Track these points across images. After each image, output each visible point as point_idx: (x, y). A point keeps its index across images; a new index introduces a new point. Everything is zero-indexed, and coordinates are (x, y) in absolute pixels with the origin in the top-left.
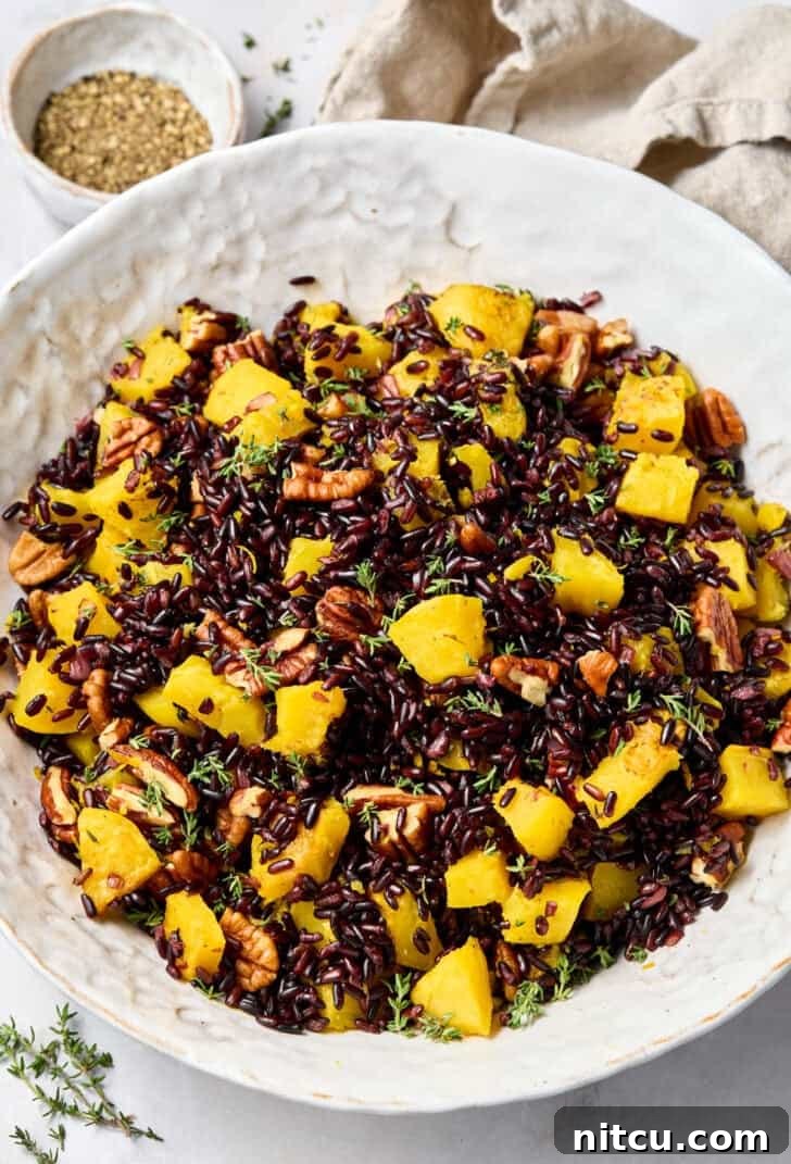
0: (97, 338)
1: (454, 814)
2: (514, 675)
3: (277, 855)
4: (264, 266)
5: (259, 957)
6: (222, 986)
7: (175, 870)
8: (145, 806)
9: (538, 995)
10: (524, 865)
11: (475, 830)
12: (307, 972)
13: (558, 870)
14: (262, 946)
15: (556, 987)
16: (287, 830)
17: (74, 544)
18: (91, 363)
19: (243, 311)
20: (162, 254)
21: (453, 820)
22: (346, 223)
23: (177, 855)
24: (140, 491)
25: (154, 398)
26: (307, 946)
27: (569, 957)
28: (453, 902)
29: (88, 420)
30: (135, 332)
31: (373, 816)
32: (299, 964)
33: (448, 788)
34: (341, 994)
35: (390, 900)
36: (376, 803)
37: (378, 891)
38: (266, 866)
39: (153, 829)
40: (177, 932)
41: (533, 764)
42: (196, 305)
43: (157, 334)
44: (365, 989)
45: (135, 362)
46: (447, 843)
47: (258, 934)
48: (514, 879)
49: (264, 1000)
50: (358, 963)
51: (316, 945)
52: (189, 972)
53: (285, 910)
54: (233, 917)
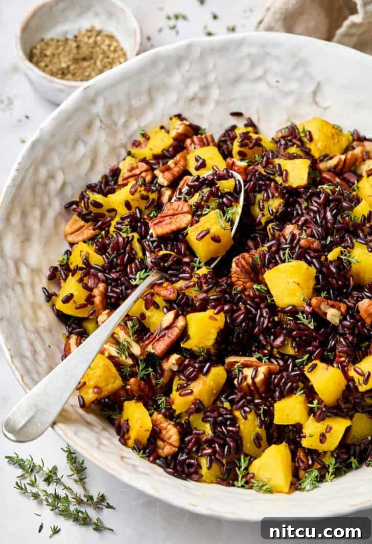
0: (126, 125)
1: (283, 375)
2: (323, 307)
3: (186, 387)
4: (217, 103)
5: (169, 439)
6: (147, 451)
7: (131, 389)
8: (118, 353)
9: (317, 477)
10: (318, 404)
11: (293, 383)
12: (194, 449)
13: (335, 411)
14: (171, 433)
15: (327, 474)
16: (193, 375)
17: (100, 223)
18: (122, 138)
19: (203, 125)
20: (165, 88)
21: (282, 377)
22: (262, 87)
23: (132, 380)
24: (137, 195)
25: (152, 158)
26: (196, 436)
27: (336, 458)
28: (277, 421)
29: (116, 167)
30: (146, 126)
31: (239, 371)
32: (190, 444)
33: (281, 363)
34: (211, 462)
35: (243, 414)
36: (242, 364)
37: (237, 410)
38: (178, 393)
39: (121, 367)
40: (127, 421)
41: (328, 355)
42: (179, 116)
43: (158, 129)
44: (224, 461)
45: (144, 141)
46: (277, 389)
47: (170, 427)
48: (311, 411)
49: (169, 462)
50: (222, 447)
51: (201, 436)
52: (131, 442)
53: (187, 417)
54: (158, 417)
